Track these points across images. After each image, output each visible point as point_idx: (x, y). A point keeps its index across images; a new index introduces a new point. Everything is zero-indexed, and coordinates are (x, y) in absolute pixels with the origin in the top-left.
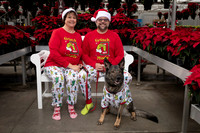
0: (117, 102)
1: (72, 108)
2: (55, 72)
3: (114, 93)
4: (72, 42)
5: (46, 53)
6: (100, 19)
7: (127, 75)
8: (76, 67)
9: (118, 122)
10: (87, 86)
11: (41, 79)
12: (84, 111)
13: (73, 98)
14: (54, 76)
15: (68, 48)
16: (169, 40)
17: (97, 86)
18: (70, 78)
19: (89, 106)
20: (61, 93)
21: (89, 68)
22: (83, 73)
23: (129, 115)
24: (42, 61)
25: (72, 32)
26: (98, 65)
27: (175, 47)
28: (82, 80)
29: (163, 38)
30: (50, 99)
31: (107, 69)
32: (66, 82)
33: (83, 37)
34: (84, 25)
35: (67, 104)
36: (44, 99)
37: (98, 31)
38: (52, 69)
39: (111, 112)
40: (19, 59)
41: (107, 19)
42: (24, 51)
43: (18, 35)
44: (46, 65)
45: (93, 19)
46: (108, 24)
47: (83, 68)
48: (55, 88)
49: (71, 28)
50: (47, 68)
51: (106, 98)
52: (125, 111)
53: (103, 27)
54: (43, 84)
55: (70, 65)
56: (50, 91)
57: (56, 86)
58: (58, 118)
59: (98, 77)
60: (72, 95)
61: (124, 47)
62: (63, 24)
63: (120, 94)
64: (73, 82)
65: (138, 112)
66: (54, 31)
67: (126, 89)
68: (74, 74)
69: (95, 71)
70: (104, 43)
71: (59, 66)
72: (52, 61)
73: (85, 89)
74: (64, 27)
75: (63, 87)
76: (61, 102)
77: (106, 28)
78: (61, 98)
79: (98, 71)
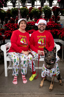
1: (24, 76)
2: (14, 56)
3: (50, 69)
4: (24, 38)
6: (40, 24)
8: (26, 53)
11: (6, 59)
12: (31, 79)
14: (13, 58)
18: (23, 59)
19: (34, 75)
20: (17, 68)
21: (34, 53)
22: (30, 56)
23: (58, 81)
26: (39, 51)
28: (30, 61)
31: (46, 54)
33: (30, 35)
35: (21, 74)
37: (39, 31)
38: (12, 54)
41: (44, 24)
45: (36, 24)
46: (45, 27)
47: (30, 53)
48: (14, 65)
50: (10, 53)
52: (56, 79)
55: (23, 51)
57: (14, 64)
58: (16, 83)
59: (39, 58)
60: (24, 69)
64: (25, 62)
68: (25, 57)
69: (37, 55)
70: (42, 38)
71: (17, 52)
72: (12, 49)
73: (31, 66)
74: (19, 30)
75: (18, 64)
76: (18, 73)
77: (44, 29)
78: (18, 71)
79: (39, 55)
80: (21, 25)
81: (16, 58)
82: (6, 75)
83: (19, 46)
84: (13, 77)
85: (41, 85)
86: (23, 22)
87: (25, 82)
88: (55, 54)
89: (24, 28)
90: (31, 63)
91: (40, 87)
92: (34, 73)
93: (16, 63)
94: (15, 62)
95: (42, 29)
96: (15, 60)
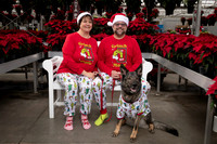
0: (134, 112)
1: (85, 117)
2: (68, 79)
3: (131, 102)
4: (87, 48)
5: (59, 58)
6: (117, 24)
7: (145, 84)
9: (134, 134)
10: (102, 95)
11: (53, 86)
13: (87, 107)
14: (67, 83)
15: (83, 54)
16: (191, 47)
17: (112, 95)
18: (84, 86)
19: (104, 116)
20: (74, 101)
21: (104, 75)
22: (98, 80)
23: (146, 127)
24: (55, 67)
25: (88, 37)
26: (114, 72)
27: (198, 54)
28: (97, 89)
29: (185, 44)
30: (62, 108)
31: (123, 76)
32: (79, 91)
33: (99, 43)
34: (100, 30)
35: (81, 114)
36: (56, 108)
37: (115, 36)
38: (65, 76)
39: (127, 123)
40: (30, 65)
41: (124, 24)
42: (36, 56)
43: (30, 40)
44: (59, 72)
45: (109, 24)
46: (125, 29)
47: (98, 75)
49: (86, 32)
50: (60, 75)
51: (122, 107)
52: (142, 122)
53: (120, 32)
54: (55, 91)
55: (84, 72)
56: (62, 100)
58: (70, 128)
59: (114, 85)
60: (85, 104)
61: (143, 54)
62: (77, 28)
63: (137, 104)
64: (88, 90)
65: (156, 124)
66: (68, 36)
67: (144, 99)
68: (88, 81)
69: (111, 79)
71: (73, 73)
72: (65, 68)
73: (99, 98)
74: (79, 32)
76: (74, 111)
79: (114, 79)
80: (83, 24)
81: (72, 83)
82: (52, 115)
83: (78, 62)
84: (65, 117)
85: (117, 131)
86: (87, 19)
87: (87, 127)
88: (140, 76)
89: (88, 30)
90: (98, 93)
91: (114, 135)
92: (103, 111)
94: (70, 89)
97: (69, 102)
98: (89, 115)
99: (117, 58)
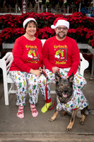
20: (24, 95)
57: (20, 90)
63: (71, 103)
73: (44, 91)
75: (25, 90)
76: (24, 102)
77: (64, 36)
78: (24, 99)
82: (7, 103)
90: (44, 88)
93: (21, 88)
94: (20, 86)
95: (62, 36)
96: (20, 84)
97: (20, 96)
98: (36, 105)
99: (58, 57)
